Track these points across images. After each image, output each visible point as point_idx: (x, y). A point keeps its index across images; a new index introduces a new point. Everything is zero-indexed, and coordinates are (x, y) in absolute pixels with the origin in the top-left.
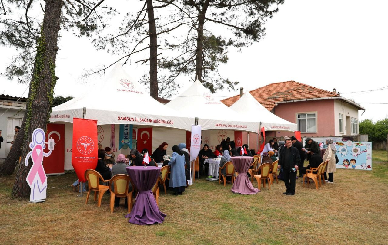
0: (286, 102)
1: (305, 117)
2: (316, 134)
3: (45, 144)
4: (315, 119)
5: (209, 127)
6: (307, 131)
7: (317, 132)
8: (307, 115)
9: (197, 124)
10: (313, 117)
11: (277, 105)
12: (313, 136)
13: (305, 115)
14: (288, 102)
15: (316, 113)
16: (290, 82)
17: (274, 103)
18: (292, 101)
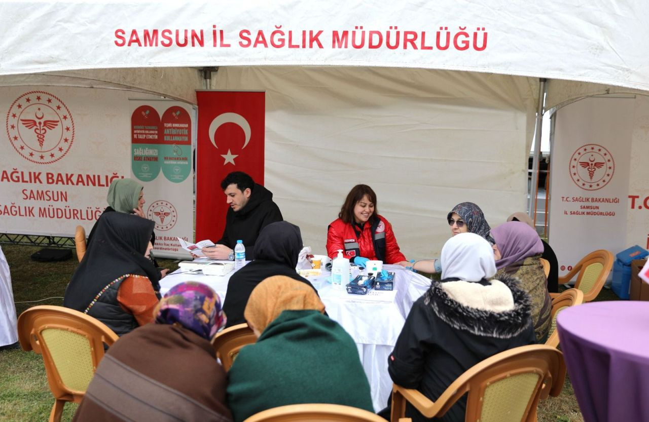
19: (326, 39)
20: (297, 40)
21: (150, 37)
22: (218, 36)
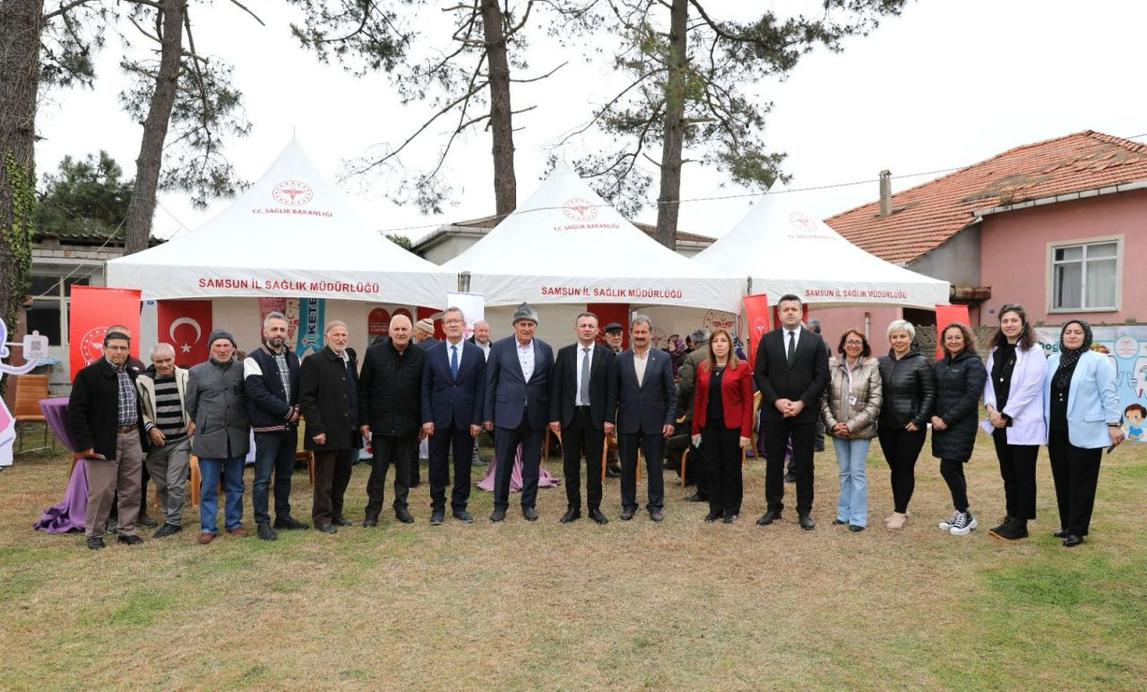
0: (1009, 208)
1: (1081, 257)
2: (1115, 316)
3: (6, 346)
4: (1114, 261)
5: (515, 297)
6: (1087, 305)
7: (1120, 309)
8: (1089, 247)
9: (468, 291)
10: (1109, 255)
11: (980, 219)
12: (1107, 322)
13: (1081, 248)
14: (1016, 207)
15: (1121, 239)
16: (1078, 135)
17: (973, 213)
18: (1030, 204)
19: (627, 293)
20: (616, 293)
21: (557, 291)
22: (586, 290)
